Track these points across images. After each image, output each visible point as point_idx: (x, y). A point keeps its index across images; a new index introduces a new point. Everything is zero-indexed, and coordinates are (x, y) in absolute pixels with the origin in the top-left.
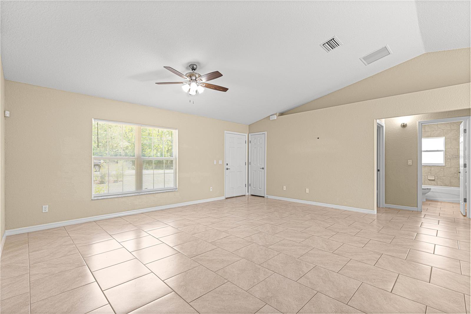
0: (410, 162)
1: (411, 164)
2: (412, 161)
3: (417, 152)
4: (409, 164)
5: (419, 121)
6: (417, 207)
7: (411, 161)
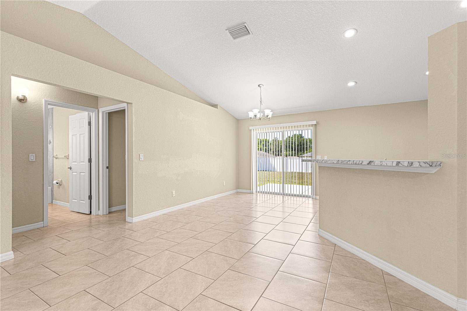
0: (32, 157)
1: (34, 160)
2: (36, 154)
3: (43, 142)
4: (30, 160)
5: (46, 99)
6: (43, 221)
7: (34, 155)
